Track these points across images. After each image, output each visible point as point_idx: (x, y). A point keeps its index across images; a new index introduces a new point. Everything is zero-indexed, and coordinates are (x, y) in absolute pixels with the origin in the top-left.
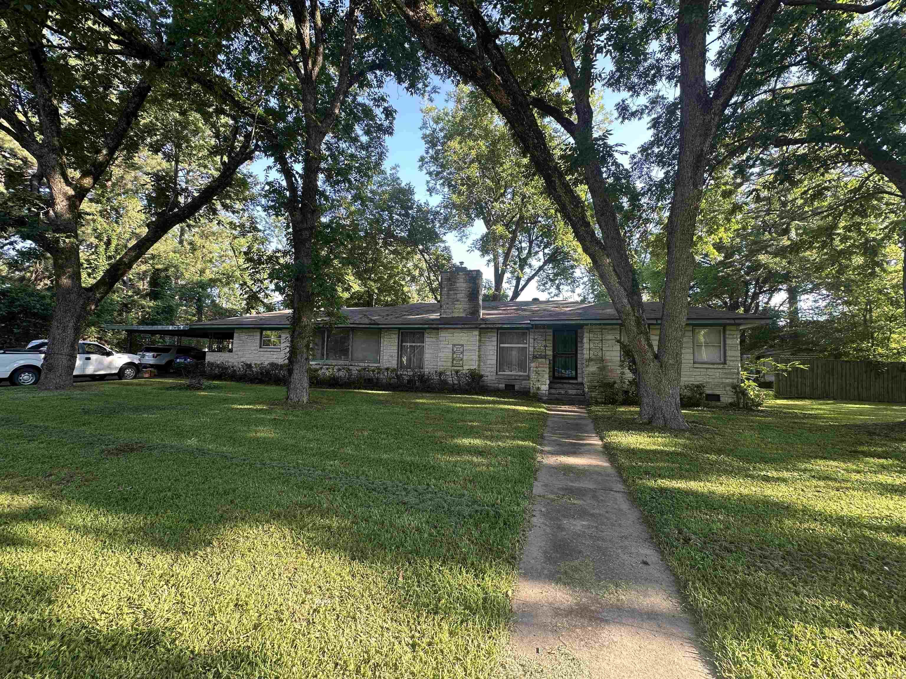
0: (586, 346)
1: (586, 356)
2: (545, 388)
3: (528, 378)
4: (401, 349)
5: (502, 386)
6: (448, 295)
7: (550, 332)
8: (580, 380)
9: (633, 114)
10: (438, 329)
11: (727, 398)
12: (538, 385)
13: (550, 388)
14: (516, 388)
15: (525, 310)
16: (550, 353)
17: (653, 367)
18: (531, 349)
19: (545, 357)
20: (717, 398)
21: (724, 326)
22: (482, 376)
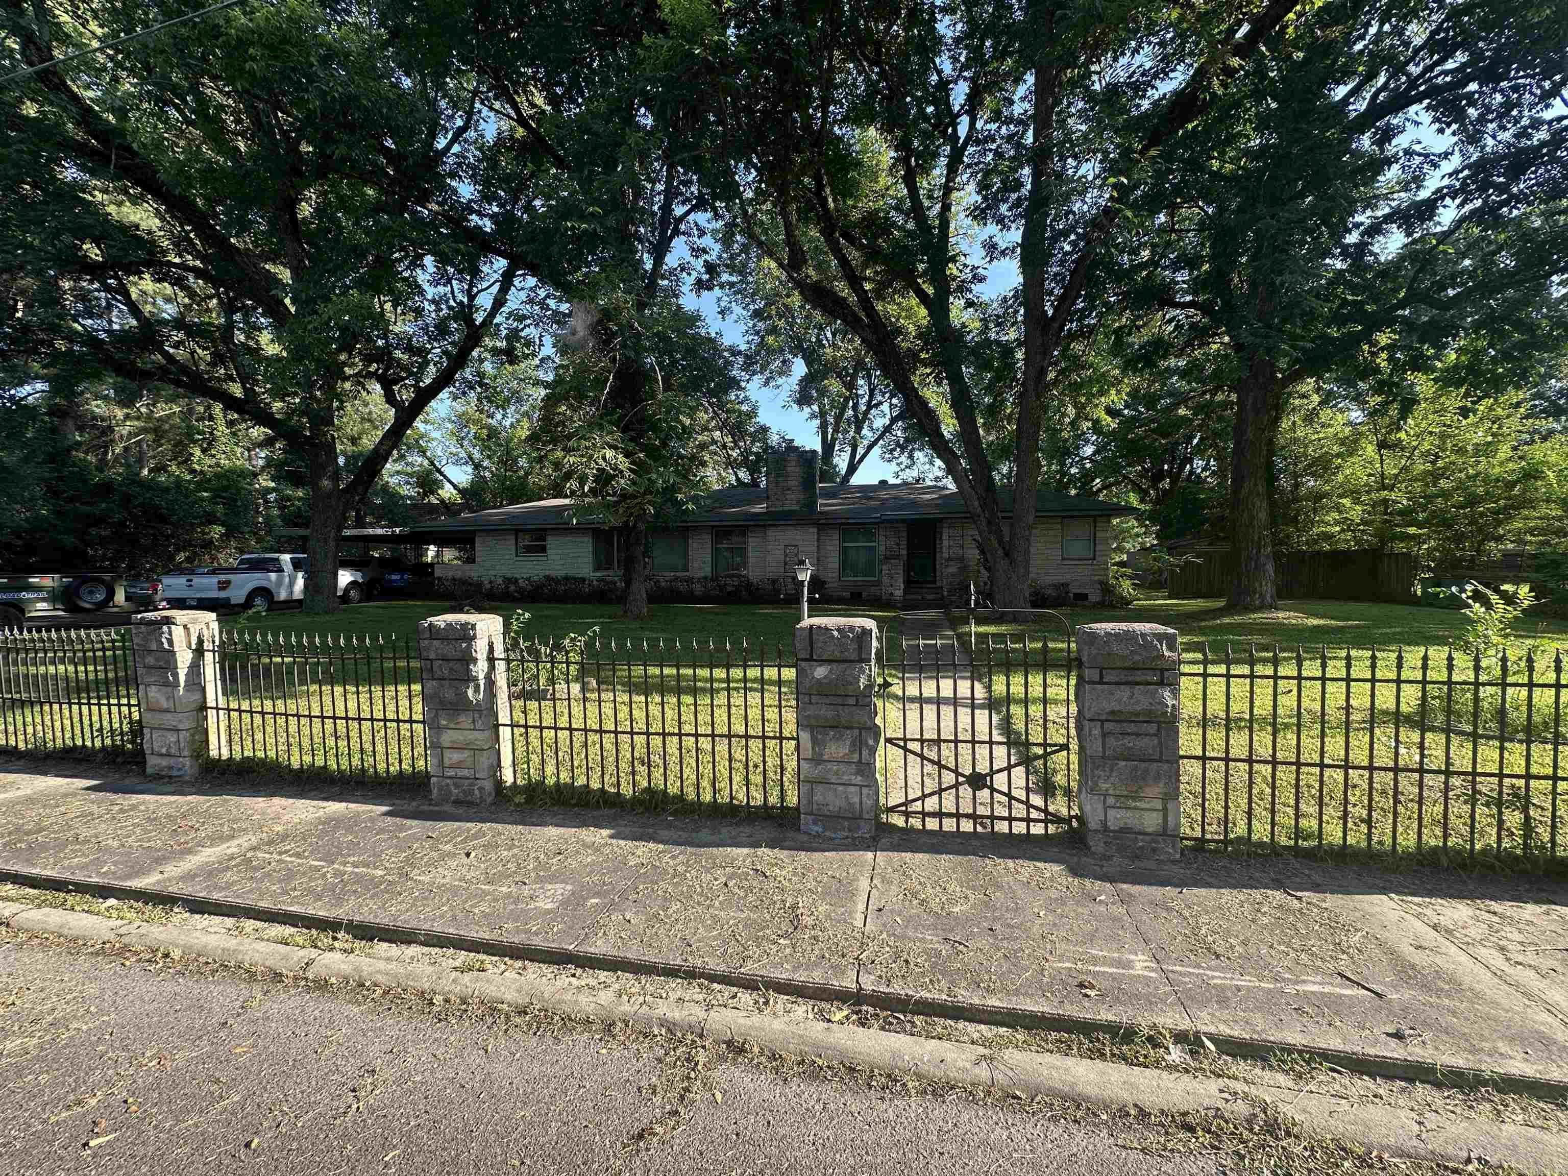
0: (946, 543)
1: (946, 555)
2: (899, 593)
3: (878, 583)
4: (716, 552)
5: (846, 594)
6: (777, 483)
7: (903, 528)
8: (939, 584)
9: (1003, 253)
10: (764, 526)
11: (1095, 596)
12: (890, 590)
13: (905, 593)
14: (864, 595)
15: (871, 498)
16: (904, 552)
17: (1002, 564)
18: (882, 548)
19: (897, 557)
20: (1084, 597)
21: (1095, 516)
22: (824, 582)
